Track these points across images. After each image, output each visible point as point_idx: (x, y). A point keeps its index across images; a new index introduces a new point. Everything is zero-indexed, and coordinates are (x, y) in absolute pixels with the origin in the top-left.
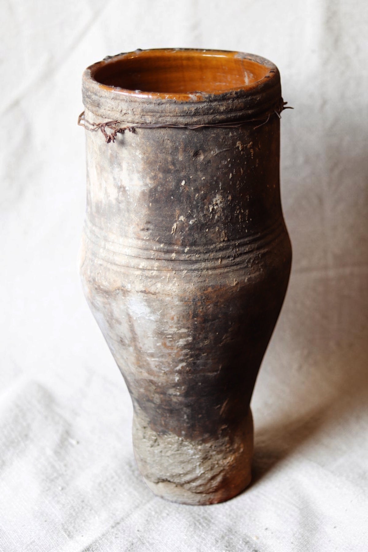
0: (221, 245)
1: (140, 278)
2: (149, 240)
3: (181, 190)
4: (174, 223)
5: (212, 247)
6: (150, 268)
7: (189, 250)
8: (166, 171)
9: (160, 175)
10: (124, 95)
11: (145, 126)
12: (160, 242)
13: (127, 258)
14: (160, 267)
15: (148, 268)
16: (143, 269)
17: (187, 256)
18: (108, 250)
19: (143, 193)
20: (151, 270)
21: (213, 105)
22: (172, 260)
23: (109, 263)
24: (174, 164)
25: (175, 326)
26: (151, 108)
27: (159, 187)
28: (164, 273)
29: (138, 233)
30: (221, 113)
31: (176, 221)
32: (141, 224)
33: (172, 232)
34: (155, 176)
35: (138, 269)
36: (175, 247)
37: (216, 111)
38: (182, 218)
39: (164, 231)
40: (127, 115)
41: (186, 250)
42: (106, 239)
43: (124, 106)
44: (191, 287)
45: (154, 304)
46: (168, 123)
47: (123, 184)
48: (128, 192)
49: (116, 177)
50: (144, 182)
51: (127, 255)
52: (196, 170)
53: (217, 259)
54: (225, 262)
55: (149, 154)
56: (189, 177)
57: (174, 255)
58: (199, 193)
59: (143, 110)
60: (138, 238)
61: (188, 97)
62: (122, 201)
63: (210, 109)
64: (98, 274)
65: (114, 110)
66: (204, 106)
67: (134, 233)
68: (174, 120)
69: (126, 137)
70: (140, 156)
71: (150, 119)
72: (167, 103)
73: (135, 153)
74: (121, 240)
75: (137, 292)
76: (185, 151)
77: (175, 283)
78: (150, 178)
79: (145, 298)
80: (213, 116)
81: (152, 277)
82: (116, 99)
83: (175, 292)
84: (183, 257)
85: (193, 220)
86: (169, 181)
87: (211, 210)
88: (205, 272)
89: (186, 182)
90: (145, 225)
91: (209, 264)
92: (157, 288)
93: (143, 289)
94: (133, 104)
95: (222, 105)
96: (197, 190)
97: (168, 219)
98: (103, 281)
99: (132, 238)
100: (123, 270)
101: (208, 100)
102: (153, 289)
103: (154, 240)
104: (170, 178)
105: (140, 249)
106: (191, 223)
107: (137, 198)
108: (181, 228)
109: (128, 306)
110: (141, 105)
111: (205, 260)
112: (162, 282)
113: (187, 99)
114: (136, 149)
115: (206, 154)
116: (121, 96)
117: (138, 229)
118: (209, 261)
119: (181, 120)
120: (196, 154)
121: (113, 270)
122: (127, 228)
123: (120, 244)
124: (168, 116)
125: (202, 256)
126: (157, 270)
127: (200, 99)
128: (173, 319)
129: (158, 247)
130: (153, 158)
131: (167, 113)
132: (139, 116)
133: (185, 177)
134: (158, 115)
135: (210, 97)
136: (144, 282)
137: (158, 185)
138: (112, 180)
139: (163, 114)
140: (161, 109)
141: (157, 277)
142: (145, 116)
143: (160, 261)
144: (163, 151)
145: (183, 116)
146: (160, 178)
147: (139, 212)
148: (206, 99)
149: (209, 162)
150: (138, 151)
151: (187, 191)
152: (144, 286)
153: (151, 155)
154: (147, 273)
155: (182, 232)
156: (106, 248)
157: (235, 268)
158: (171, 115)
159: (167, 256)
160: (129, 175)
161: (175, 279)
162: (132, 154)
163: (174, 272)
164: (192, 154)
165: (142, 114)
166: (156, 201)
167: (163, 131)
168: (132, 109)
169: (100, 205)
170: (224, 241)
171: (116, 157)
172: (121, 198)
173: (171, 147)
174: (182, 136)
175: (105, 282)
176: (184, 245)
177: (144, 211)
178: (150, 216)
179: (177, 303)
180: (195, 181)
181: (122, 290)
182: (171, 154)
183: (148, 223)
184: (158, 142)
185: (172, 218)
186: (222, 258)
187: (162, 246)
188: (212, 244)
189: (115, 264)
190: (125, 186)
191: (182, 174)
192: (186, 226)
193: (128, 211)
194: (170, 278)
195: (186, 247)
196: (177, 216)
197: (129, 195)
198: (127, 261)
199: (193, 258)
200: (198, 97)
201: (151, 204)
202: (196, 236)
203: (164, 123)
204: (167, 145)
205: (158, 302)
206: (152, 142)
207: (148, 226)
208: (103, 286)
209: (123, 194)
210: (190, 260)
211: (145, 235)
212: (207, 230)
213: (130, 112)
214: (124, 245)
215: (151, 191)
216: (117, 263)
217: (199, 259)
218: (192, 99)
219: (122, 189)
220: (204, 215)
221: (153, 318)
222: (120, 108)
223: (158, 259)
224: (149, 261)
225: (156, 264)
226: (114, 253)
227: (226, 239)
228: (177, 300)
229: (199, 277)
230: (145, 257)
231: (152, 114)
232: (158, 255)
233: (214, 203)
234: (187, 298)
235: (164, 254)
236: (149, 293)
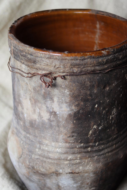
0: (115, 136)
1: (68, 165)
2: (74, 142)
3: (95, 110)
4: (90, 130)
5: (110, 139)
6: (75, 159)
7: (98, 144)
8: (85, 100)
9: (82, 103)
10: (57, 55)
11: (72, 74)
12: (81, 143)
13: (59, 154)
14: (81, 157)
15: (73, 159)
16: (70, 160)
17: (97, 148)
18: (43, 150)
19: (70, 115)
20: (76, 160)
21: (116, 55)
22: (88, 152)
23: (45, 158)
24: (91, 95)
25: (88, 187)
26: (78, 63)
27: (81, 111)
28: (84, 160)
29: (66, 139)
30: (120, 60)
31: (91, 129)
32: (68, 134)
33: (89, 136)
34: (78, 104)
35: (67, 160)
36: (90, 144)
37: (117, 59)
38: (95, 127)
39: (84, 136)
40: (59, 69)
41: (97, 144)
42: (40, 143)
43: (57, 63)
44: (100, 165)
45: (77, 178)
46: (89, 71)
47: (54, 110)
48: (58, 115)
49: (48, 106)
50: (70, 109)
51: (58, 153)
52: (104, 97)
53: (113, 145)
54: (117, 145)
55: (75, 91)
56: (100, 102)
57: (89, 149)
58: (105, 110)
59: (71, 65)
60: (66, 142)
61: (102, 53)
62: (53, 121)
63: (114, 58)
64: (36, 164)
65: (48, 65)
66: (111, 57)
67: (63, 139)
68: (93, 69)
69: (57, 82)
70: (68, 93)
71: (76, 70)
72: (88, 58)
73: (64, 91)
74: (53, 144)
75: (67, 173)
76: (98, 86)
77: (91, 165)
78: (75, 106)
79: (71, 176)
80: (116, 62)
81: (76, 164)
82: (50, 58)
83: (91, 170)
84: (95, 149)
85: (101, 127)
86: (88, 106)
87: (111, 118)
88: (107, 154)
89: (98, 105)
90: (71, 134)
91: (109, 150)
92: (80, 170)
93: (71, 172)
94: (64, 61)
95: (120, 55)
96: (104, 109)
97: (87, 129)
98: (41, 168)
99: (62, 142)
100: (56, 162)
101: (113, 53)
102: (77, 171)
103: (77, 142)
104: (88, 104)
105: (67, 148)
106: (100, 128)
107: (65, 118)
108: (94, 133)
109: (59, 181)
110: (70, 61)
111: (106, 148)
112: (83, 166)
113: (101, 54)
114: (66, 89)
115: (110, 86)
116: (54, 56)
117: (65, 137)
118: (109, 148)
119: (97, 68)
120: (104, 87)
121: (48, 162)
122: (57, 137)
123: (52, 146)
124: (89, 66)
125: (106, 146)
126: (79, 159)
127: (108, 53)
128: (88, 184)
129: (80, 146)
130: (77, 93)
131: (88, 65)
132: (68, 68)
133: (97, 102)
134: (83, 66)
135: (114, 51)
136: (71, 167)
137: (80, 110)
138: (45, 108)
139: (86, 66)
140: (84, 63)
141: (79, 163)
142: (73, 68)
143: (81, 154)
144: (84, 88)
145: (99, 65)
146: (82, 105)
147: (67, 127)
148: (112, 53)
149: (112, 90)
150: (67, 90)
151: (99, 110)
152: (71, 170)
153: (76, 92)
154: (73, 162)
155: (95, 135)
156: (42, 148)
157: (121, 147)
158: (91, 66)
159: (85, 150)
160: (59, 105)
161: (91, 162)
162: (62, 92)
163: (90, 158)
164: (102, 88)
165: (71, 67)
166: (78, 119)
167: (84, 77)
168: (63, 64)
169: (33, 122)
170: (116, 134)
171: (49, 94)
172: (52, 119)
173: (90, 86)
174: (97, 78)
175: (43, 169)
176: (95, 142)
177: (70, 126)
178: (74, 128)
179: (92, 176)
180: (103, 103)
181: (56, 173)
182: (90, 90)
183: (73, 132)
184: (81, 83)
185: (89, 128)
186: (115, 144)
187: (82, 145)
188: (110, 137)
189: (49, 158)
190: (55, 111)
191: (96, 101)
192: (97, 131)
193: (58, 126)
194: (87, 162)
195: (96, 143)
196: (92, 126)
197: (59, 117)
198: (59, 156)
199: (101, 148)
200: (107, 52)
201: (75, 121)
202: (103, 135)
203: (86, 71)
204: (87, 84)
205: (80, 177)
206: (77, 84)
207: (73, 134)
208: (41, 171)
209: (54, 117)
210: (99, 150)
211: (71, 140)
212: (108, 130)
213: (62, 67)
214: (55, 147)
215: (75, 113)
216: (51, 158)
217: (104, 148)
218: (104, 54)
219: (53, 113)
220: (107, 123)
221: (75, 186)
222: (54, 64)
223: (80, 153)
224: (74, 154)
225: (79, 156)
226: (48, 152)
227: (117, 132)
228: (92, 174)
229: (104, 158)
230: (72, 153)
231: (78, 66)
232: (80, 151)
233: (113, 113)
234: (97, 172)
235: (84, 149)
236: (75, 173)
